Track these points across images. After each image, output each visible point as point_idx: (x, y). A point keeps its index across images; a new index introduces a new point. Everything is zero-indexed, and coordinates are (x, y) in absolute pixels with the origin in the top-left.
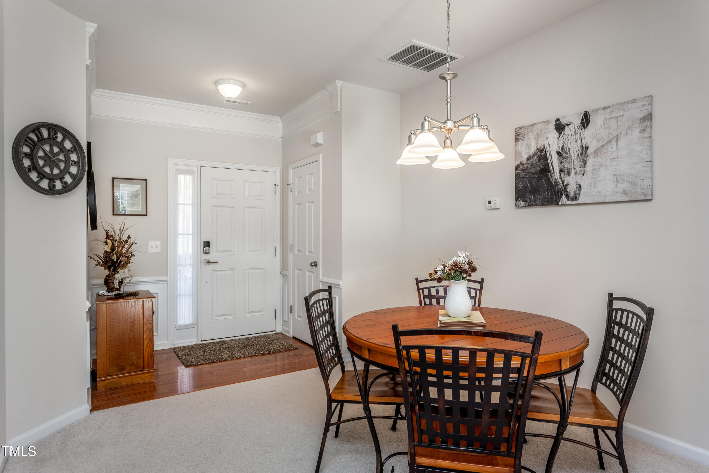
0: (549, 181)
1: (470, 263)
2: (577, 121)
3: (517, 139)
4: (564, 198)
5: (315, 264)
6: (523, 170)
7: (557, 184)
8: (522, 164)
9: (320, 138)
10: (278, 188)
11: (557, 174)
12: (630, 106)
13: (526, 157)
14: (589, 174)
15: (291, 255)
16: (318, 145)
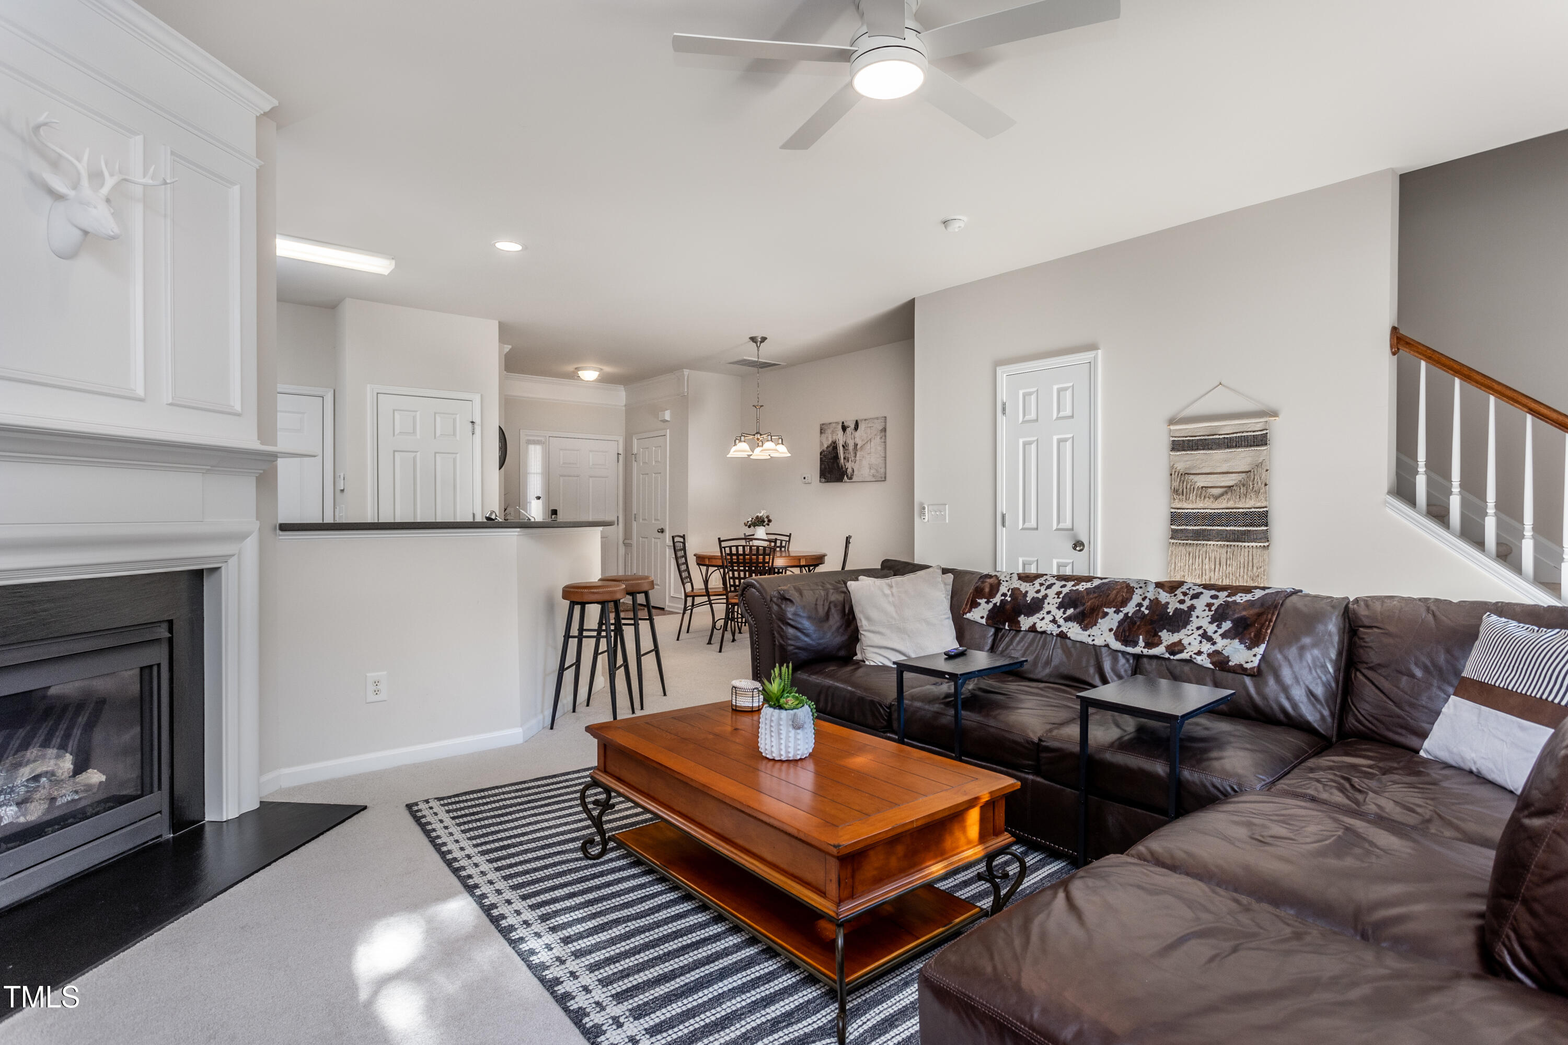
0: (838, 464)
1: (768, 517)
2: (853, 426)
3: (821, 433)
4: (845, 477)
5: (662, 531)
6: (824, 456)
7: (842, 468)
8: (824, 451)
9: (667, 415)
10: (621, 457)
11: (842, 461)
12: (876, 421)
13: (826, 446)
14: (857, 462)
15: (635, 524)
16: (665, 421)
